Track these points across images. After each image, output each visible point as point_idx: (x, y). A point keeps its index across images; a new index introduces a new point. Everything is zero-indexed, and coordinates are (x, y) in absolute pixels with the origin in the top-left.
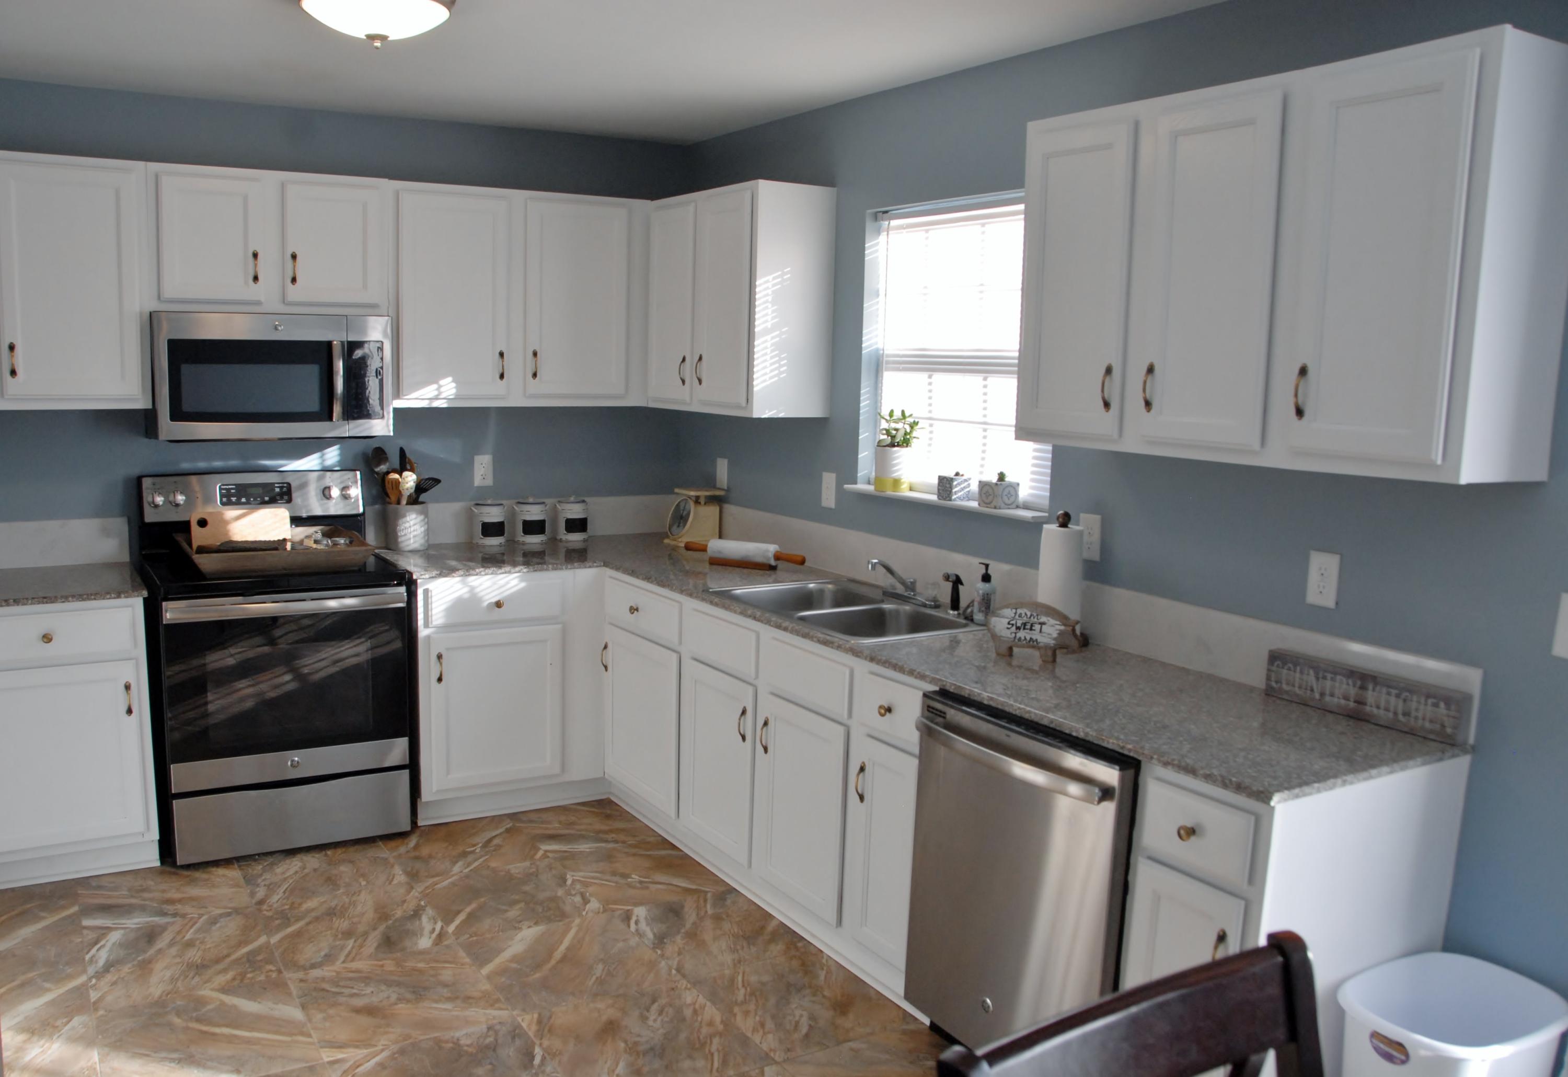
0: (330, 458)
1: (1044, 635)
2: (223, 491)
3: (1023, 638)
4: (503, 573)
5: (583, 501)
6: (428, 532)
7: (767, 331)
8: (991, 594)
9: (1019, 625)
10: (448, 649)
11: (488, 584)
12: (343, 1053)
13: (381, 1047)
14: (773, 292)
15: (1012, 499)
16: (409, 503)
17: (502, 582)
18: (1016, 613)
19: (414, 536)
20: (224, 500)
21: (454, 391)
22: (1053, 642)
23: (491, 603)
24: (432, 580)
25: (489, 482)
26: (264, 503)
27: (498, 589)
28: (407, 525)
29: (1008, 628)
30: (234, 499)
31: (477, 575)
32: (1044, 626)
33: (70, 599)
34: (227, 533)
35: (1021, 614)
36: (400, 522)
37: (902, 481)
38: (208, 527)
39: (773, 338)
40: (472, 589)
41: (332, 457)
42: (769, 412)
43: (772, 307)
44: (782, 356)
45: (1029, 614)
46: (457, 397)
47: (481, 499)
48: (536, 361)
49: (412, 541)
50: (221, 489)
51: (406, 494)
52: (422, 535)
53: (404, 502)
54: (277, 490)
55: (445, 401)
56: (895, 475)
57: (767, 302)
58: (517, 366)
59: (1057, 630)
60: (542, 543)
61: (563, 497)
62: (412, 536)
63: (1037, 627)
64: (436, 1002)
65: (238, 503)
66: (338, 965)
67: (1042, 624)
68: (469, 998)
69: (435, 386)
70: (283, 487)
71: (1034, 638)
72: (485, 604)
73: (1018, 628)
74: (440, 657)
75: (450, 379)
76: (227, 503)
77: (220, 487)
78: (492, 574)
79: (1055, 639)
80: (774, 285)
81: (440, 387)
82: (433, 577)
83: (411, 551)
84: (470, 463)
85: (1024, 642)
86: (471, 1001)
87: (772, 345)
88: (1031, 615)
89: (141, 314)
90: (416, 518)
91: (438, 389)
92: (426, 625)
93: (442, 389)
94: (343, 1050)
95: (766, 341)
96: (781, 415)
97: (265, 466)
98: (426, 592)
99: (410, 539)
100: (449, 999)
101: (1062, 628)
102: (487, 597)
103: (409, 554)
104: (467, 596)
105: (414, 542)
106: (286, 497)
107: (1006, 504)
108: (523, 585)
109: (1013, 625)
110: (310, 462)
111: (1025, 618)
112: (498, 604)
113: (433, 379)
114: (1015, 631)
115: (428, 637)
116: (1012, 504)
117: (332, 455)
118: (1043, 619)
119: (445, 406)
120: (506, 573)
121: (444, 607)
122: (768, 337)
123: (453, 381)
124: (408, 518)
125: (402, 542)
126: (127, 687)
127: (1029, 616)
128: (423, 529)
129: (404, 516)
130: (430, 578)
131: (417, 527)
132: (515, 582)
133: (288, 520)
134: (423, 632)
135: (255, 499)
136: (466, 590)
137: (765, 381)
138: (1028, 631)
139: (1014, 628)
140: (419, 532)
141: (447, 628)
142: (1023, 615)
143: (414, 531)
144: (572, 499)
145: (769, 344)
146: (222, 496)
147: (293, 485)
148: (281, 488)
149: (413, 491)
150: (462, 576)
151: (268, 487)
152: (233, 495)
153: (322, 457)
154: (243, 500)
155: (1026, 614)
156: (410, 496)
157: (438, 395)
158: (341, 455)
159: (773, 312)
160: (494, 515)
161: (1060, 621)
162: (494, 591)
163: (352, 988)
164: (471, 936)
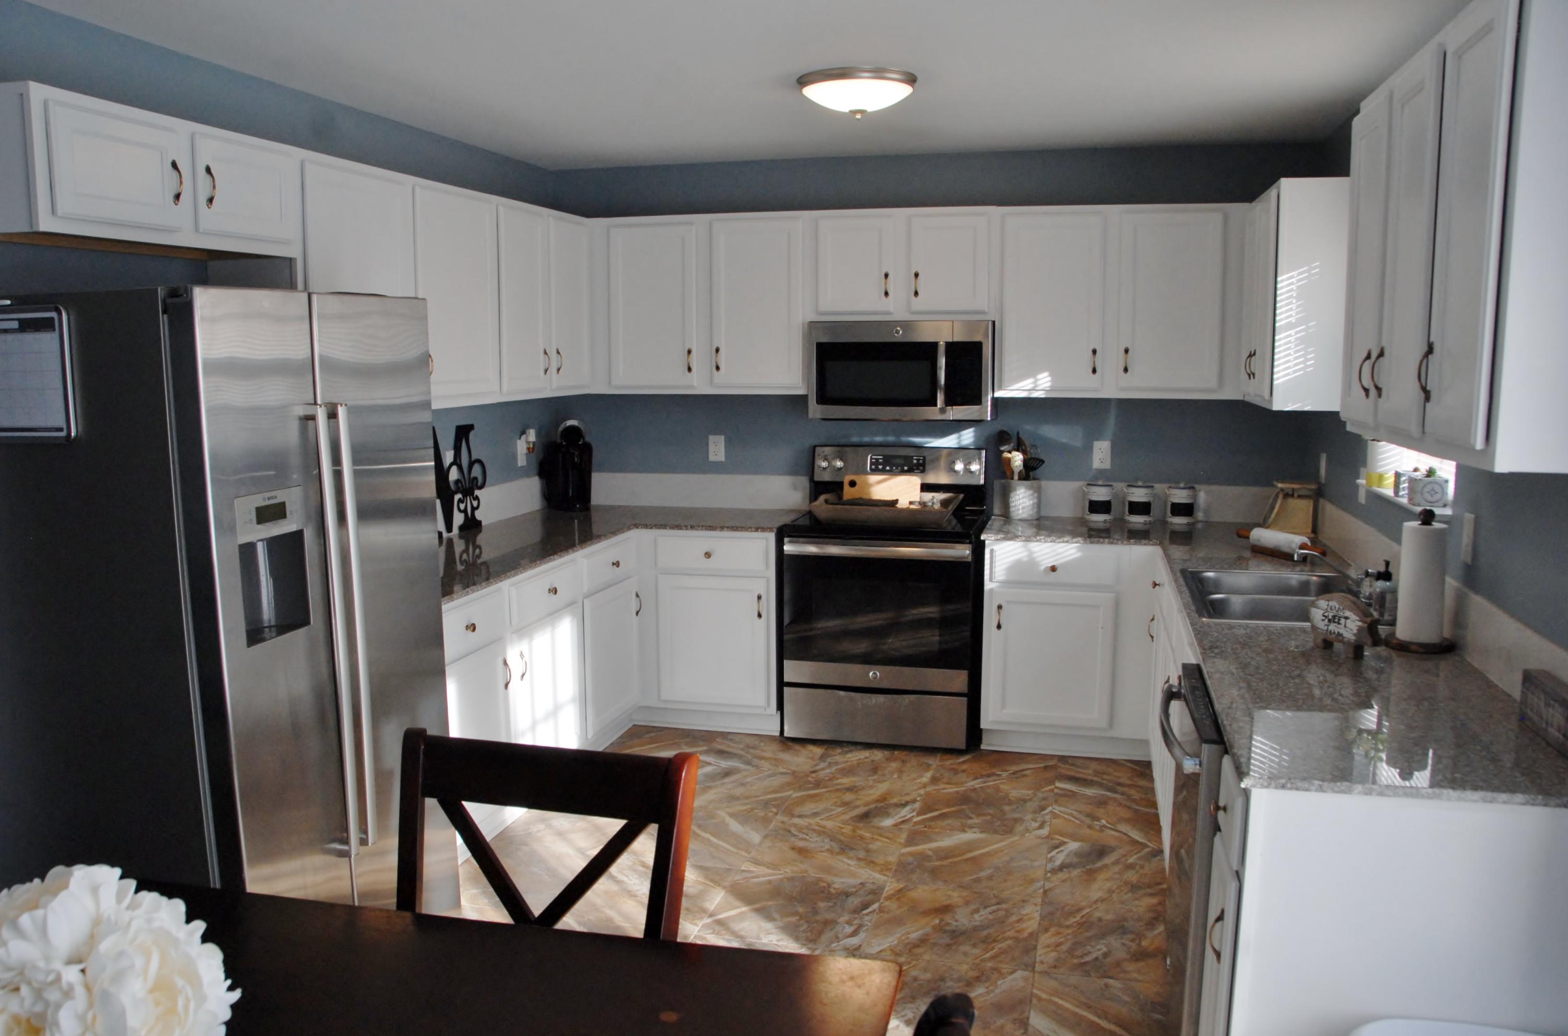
0: (965, 440)
1: (1347, 629)
2: (873, 460)
3: (1333, 631)
4: (1061, 542)
5: (1193, 488)
6: (1039, 505)
7: (1290, 326)
8: (1386, 593)
9: (1330, 617)
10: (1008, 602)
11: (1047, 551)
12: (756, 868)
13: (782, 872)
14: (1298, 287)
15: (1437, 497)
16: (1020, 479)
17: (1060, 550)
18: (1328, 605)
19: (1023, 508)
20: (873, 467)
21: (1049, 384)
22: (1354, 638)
23: (1047, 567)
24: (997, 542)
25: (1107, 465)
26: (903, 472)
27: (1053, 556)
28: (1017, 497)
29: (1323, 620)
30: (880, 467)
31: (1037, 541)
32: (1348, 621)
33: (725, 529)
34: (869, 494)
35: (1331, 606)
36: (1012, 495)
37: (1386, 476)
38: (857, 487)
39: (1297, 333)
40: (1031, 553)
41: (968, 438)
42: (1292, 405)
43: (1297, 302)
44: (1309, 350)
45: (1337, 606)
46: (1052, 389)
47: (1094, 480)
48: (1127, 357)
49: (1021, 512)
50: (871, 459)
51: (1016, 471)
52: (1030, 507)
53: (1016, 477)
54: (915, 461)
55: (1043, 392)
56: (1380, 470)
57: (1291, 297)
58: (1111, 361)
59: (1357, 626)
60: (1145, 523)
61: (1173, 481)
62: (1021, 507)
63: (1343, 621)
64: (849, 858)
65: (883, 471)
66: (817, 819)
67: (1346, 618)
68: (873, 862)
69: (1031, 380)
70: (920, 459)
71: (1341, 631)
72: (1043, 568)
73: (1330, 621)
74: (1000, 607)
75: (1046, 374)
76: (875, 471)
77: (871, 457)
78: (1051, 542)
79: (1355, 635)
80: (1299, 281)
81: (1036, 380)
82: (998, 540)
83: (1021, 520)
84: (1089, 449)
85: (1334, 636)
86: (872, 865)
87: (1297, 339)
88: (1339, 608)
89: (803, 324)
90: (1024, 493)
91: (1035, 382)
92: (991, 580)
93: (1039, 382)
94: (758, 866)
95: (1290, 336)
96: (1307, 408)
97: (914, 443)
98: (992, 551)
99: (1019, 510)
100: (859, 859)
101: (1360, 624)
102: (1044, 562)
103: (1020, 523)
104: (1025, 559)
105: (1023, 513)
106: (921, 468)
107: (1428, 502)
108: (1079, 555)
109: (1325, 616)
110: (949, 441)
111: (1334, 612)
112: (1053, 569)
113: (1031, 372)
114: (1327, 624)
115: (991, 590)
116: (1437, 502)
117: (967, 437)
118: (1347, 613)
119: (1043, 396)
120: (1064, 542)
121: (1004, 567)
122: (1292, 332)
123: (1049, 376)
124: (1018, 492)
125: (1013, 512)
126: (759, 598)
127: (1337, 609)
128: (1031, 502)
129: (1015, 490)
130: (995, 540)
131: (1025, 500)
132: (1073, 551)
133: (919, 487)
134: (988, 585)
135: (897, 468)
136: (1025, 554)
137: (1288, 374)
138: (1336, 624)
139: (1327, 620)
140: (1028, 504)
141: (1006, 583)
142: (1333, 607)
143: (1023, 503)
144: (1182, 485)
145: (1292, 339)
146: (872, 464)
147: (928, 459)
148: (918, 460)
149: (1022, 468)
150: (1024, 541)
151: (908, 459)
152: (880, 464)
153: (959, 438)
154: (888, 468)
155: (1335, 607)
156: (1020, 473)
157: (1035, 387)
158: (975, 436)
159: (1298, 307)
160: (1100, 494)
161: (1360, 617)
162: (1050, 557)
163: (807, 835)
164: (925, 827)
